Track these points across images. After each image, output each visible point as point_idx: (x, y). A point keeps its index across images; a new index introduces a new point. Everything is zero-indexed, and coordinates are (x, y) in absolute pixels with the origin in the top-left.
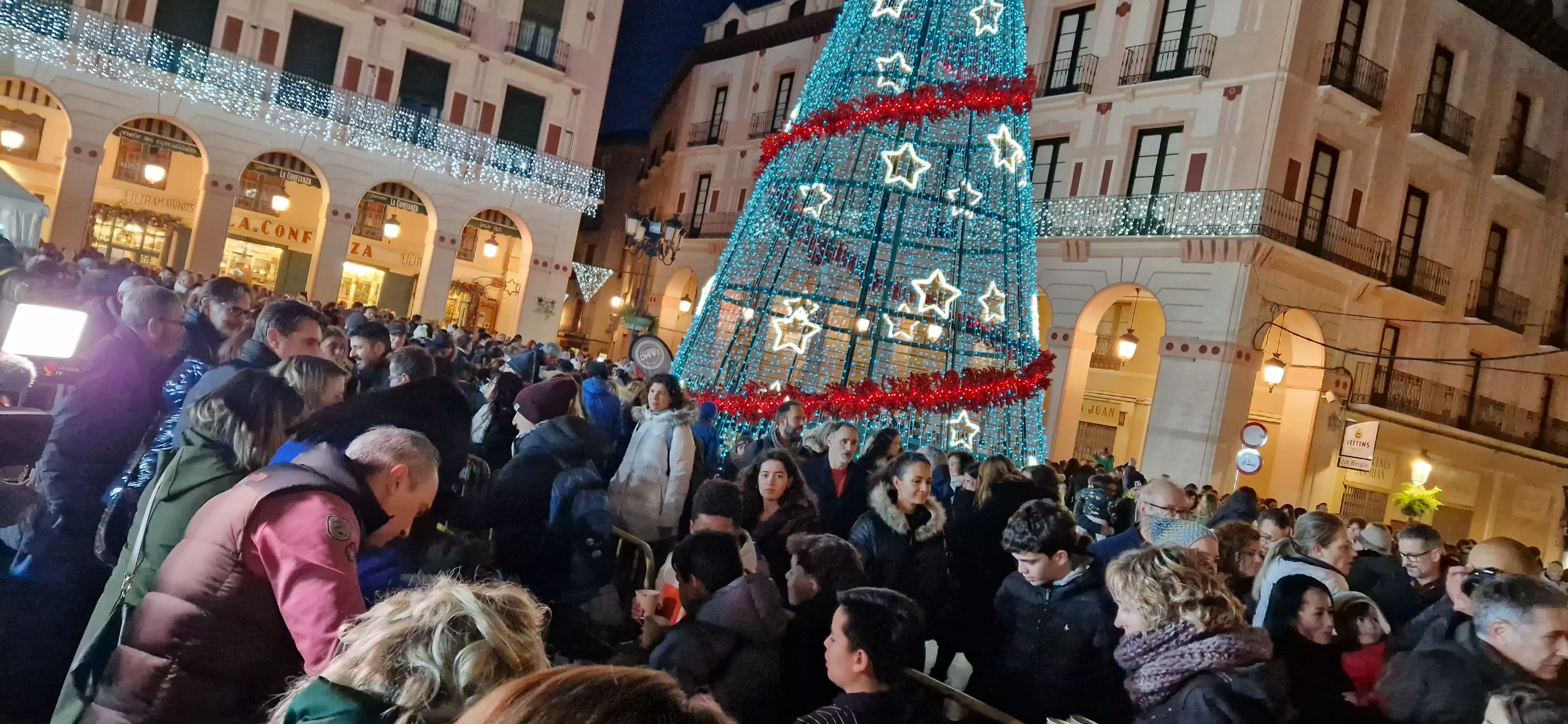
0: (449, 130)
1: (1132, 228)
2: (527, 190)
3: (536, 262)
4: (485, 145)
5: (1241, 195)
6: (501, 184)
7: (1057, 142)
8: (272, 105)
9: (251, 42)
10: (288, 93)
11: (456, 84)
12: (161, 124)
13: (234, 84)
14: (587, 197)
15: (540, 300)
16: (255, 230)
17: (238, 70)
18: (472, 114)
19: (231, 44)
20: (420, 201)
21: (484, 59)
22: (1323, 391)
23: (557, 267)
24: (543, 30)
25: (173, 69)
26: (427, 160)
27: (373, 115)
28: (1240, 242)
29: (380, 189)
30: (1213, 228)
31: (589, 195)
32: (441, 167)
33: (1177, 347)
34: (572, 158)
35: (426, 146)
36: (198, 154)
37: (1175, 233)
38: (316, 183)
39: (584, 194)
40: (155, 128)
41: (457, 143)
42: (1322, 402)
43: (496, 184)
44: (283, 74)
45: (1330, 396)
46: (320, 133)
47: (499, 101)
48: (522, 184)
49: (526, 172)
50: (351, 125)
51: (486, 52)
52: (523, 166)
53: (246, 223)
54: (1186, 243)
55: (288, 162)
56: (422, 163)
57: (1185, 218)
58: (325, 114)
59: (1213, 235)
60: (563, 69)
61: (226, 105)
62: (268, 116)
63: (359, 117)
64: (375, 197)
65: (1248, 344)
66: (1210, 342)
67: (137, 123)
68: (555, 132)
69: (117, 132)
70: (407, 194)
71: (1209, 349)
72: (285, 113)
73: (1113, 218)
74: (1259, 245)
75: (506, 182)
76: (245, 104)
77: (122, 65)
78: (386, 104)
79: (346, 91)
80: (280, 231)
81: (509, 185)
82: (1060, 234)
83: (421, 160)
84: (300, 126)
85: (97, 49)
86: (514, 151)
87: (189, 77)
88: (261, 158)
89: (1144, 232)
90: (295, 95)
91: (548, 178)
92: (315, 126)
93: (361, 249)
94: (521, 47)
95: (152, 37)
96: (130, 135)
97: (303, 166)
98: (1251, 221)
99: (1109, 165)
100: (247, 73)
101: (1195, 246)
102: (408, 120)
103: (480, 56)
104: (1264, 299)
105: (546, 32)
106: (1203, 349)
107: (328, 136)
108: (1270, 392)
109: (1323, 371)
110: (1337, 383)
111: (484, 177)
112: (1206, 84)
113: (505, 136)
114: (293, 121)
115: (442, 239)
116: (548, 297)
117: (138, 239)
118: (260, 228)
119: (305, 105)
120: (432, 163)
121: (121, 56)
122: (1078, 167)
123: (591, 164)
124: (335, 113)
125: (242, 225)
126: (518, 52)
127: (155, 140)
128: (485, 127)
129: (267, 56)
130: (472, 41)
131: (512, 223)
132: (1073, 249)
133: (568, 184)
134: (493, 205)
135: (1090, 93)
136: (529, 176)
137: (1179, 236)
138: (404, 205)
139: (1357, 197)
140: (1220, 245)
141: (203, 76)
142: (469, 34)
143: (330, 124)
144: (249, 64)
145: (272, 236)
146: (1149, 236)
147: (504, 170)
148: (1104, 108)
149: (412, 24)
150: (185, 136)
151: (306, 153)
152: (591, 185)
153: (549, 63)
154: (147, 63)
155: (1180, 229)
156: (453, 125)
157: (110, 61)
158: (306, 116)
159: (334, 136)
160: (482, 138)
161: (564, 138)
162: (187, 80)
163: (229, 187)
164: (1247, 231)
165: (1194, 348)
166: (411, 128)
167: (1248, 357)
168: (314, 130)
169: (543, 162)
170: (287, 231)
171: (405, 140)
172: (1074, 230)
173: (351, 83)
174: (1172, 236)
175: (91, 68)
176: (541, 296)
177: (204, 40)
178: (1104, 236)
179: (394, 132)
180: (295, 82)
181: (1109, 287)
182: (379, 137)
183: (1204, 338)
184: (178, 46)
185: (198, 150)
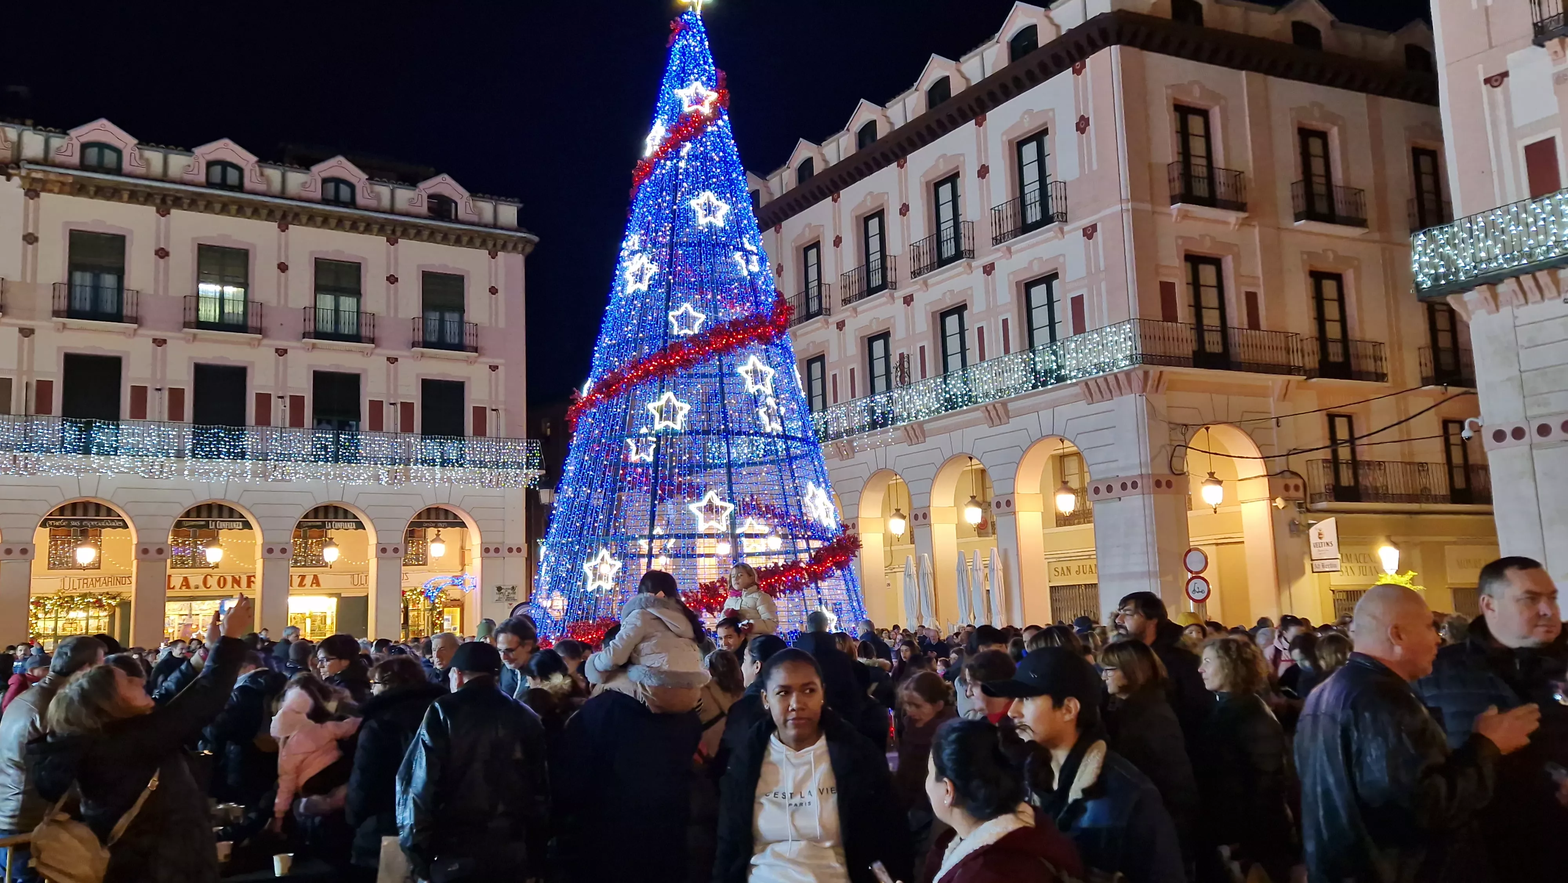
0: (370, 440)
1: (1033, 381)
2: (461, 479)
3: (487, 550)
4: (409, 445)
5: (1114, 329)
6: (434, 479)
7: (960, 310)
8: (189, 462)
9: (158, 405)
10: (202, 444)
11: (369, 392)
12: (86, 505)
13: (148, 450)
14: (525, 471)
15: (499, 589)
16: (197, 587)
17: (150, 435)
18: (391, 417)
19: (139, 411)
20: (356, 517)
21: (392, 360)
22: (1272, 499)
23: (510, 550)
24: (447, 316)
25: (87, 451)
26: (352, 475)
27: (291, 444)
28: (1128, 374)
29: (312, 515)
30: (1099, 367)
31: (527, 468)
32: (369, 478)
33: (1103, 488)
34: (502, 434)
35: (349, 462)
36: (126, 526)
37: (1071, 379)
38: (247, 525)
39: (522, 469)
40: (80, 511)
41: (379, 451)
42: (1274, 510)
43: (429, 481)
44: (194, 427)
45: (1280, 503)
46: (241, 475)
47: (415, 397)
48: (456, 473)
49: (457, 461)
50: (270, 460)
51: (393, 354)
52: (453, 456)
53: (186, 583)
54: (1083, 384)
55: (215, 512)
56: (349, 479)
57: (1074, 362)
58: (243, 456)
59: (1101, 373)
60: (475, 350)
61: (142, 472)
62: (186, 473)
63: (277, 449)
64: (310, 524)
65: (1166, 471)
66: (1127, 477)
67: (62, 511)
68: (480, 413)
69: (44, 525)
70: (341, 513)
71: (1129, 485)
72: (204, 464)
73: (1016, 376)
74: (1146, 373)
75: (438, 476)
76: (162, 466)
77: (38, 459)
78: (302, 430)
79: (259, 428)
80: (222, 582)
81: (442, 479)
82: (976, 402)
83: (347, 476)
84: (220, 473)
85: (12, 450)
86: (441, 443)
87: (103, 454)
88: (188, 514)
89: (1044, 384)
90: (210, 445)
91: (481, 462)
92: (234, 470)
93: (309, 580)
94: (428, 339)
95: (63, 425)
96: (57, 524)
97: (231, 511)
98: (1128, 352)
99: (1005, 322)
100: (159, 436)
101: (1092, 385)
102: (326, 441)
103: (388, 359)
104: (1170, 423)
105: (451, 318)
106: (1124, 486)
107: (249, 477)
108: (1215, 512)
109: (1266, 479)
110: (1287, 488)
111: (415, 477)
112: (1066, 228)
113: (428, 431)
114: (211, 471)
115: (384, 550)
116: (507, 584)
117: (83, 624)
118: (201, 584)
119: (220, 453)
120: (358, 477)
121: (36, 451)
122: (981, 330)
123: (525, 437)
124: (253, 453)
125: (182, 585)
126: (426, 344)
127: (81, 523)
128: (407, 427)
129: (176, 413)
130: (377, 346)
131: (456, 517)
132: (993, 413)
133: (504, 462)
134: (431, 503)
135: (973, 258)
136: (461, 465)
137: (1074, 381)
138: (338, 525)
139: (1251, 299)
140: (1111, 380)
141: (116, 449)
142: (372, 341)
143: (248, 464)
144: (159, 427)
145: (215, 590)
146: (1050, 387)
147: (434, 465)
148: (989, 269)
149: (314, 346)
150: (109, 511)
151: (230, 499)
152: (528, 458)
153: (460, 347)
154: (61, 452)
155: (1073, 374)
156: (373, 433)
157: (26, 458)
158: (224, 463)
159: (255, 474)
160: (405, 440)
161: (490, 416)
162: (102, 458)
163: (160, 551)
164: (1128, 362)
165: (1117, 487)
166: (331, 448)
167: (1169, 484)
168: (234, 474)
169: (473, 447)
170: (229, 580)
171: (327, 461)
172: (986, 395)
173: (264, 419)
174: (1069, 382)
175: (9, 469)
176: (499, 584)
177: (112, 415)
178: (1013, 395)
179: (315, 456)
180: (206, 433)
181: (1033, 444)
182: (300, 465)
183: (1121, 475)
184: (89, 426)
185: (123, 521)
